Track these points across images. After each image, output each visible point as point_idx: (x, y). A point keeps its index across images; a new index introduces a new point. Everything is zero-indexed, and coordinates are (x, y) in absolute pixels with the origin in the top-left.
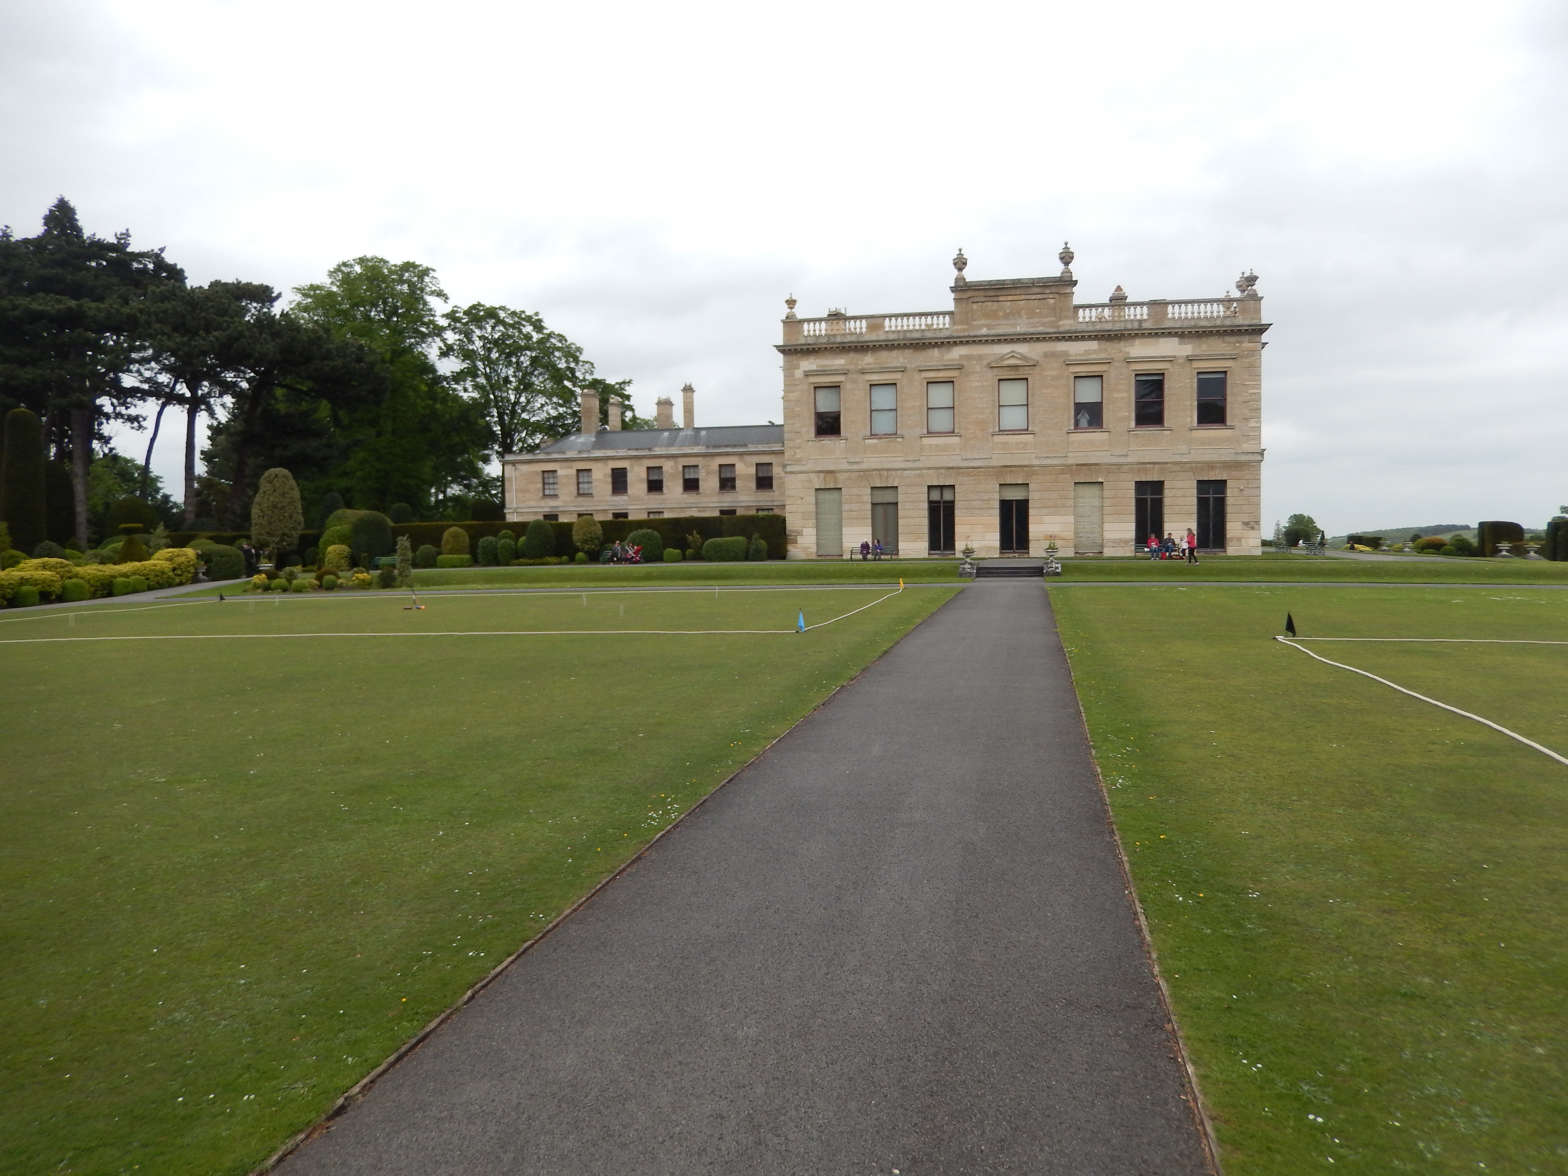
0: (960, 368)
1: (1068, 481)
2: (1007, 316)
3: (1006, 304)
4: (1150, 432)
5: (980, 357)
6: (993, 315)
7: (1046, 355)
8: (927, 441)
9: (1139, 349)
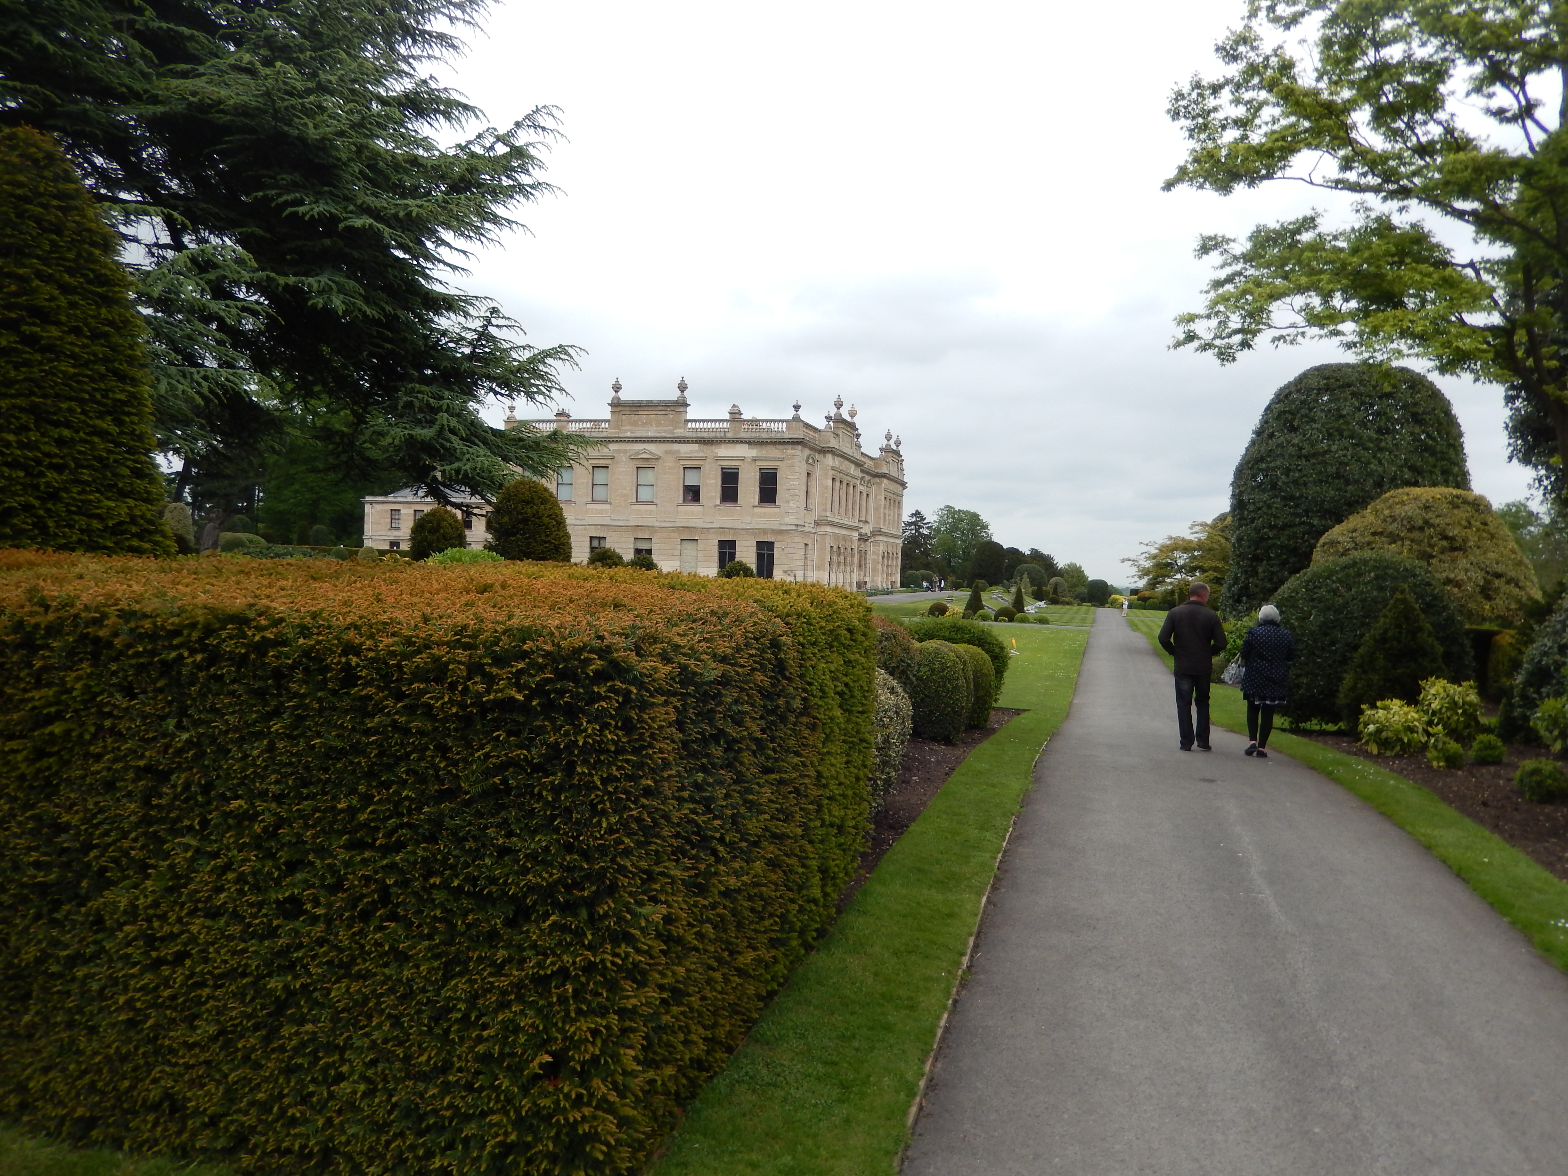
0: (612, 458)
1: (677, 537)
2: (643, 424)
3: (643, 416)
4: (728, 506)
5: (625, 451)
6: (634, 424)
7: (667, 452)
8: (589, 506)
9: (724, 451)
